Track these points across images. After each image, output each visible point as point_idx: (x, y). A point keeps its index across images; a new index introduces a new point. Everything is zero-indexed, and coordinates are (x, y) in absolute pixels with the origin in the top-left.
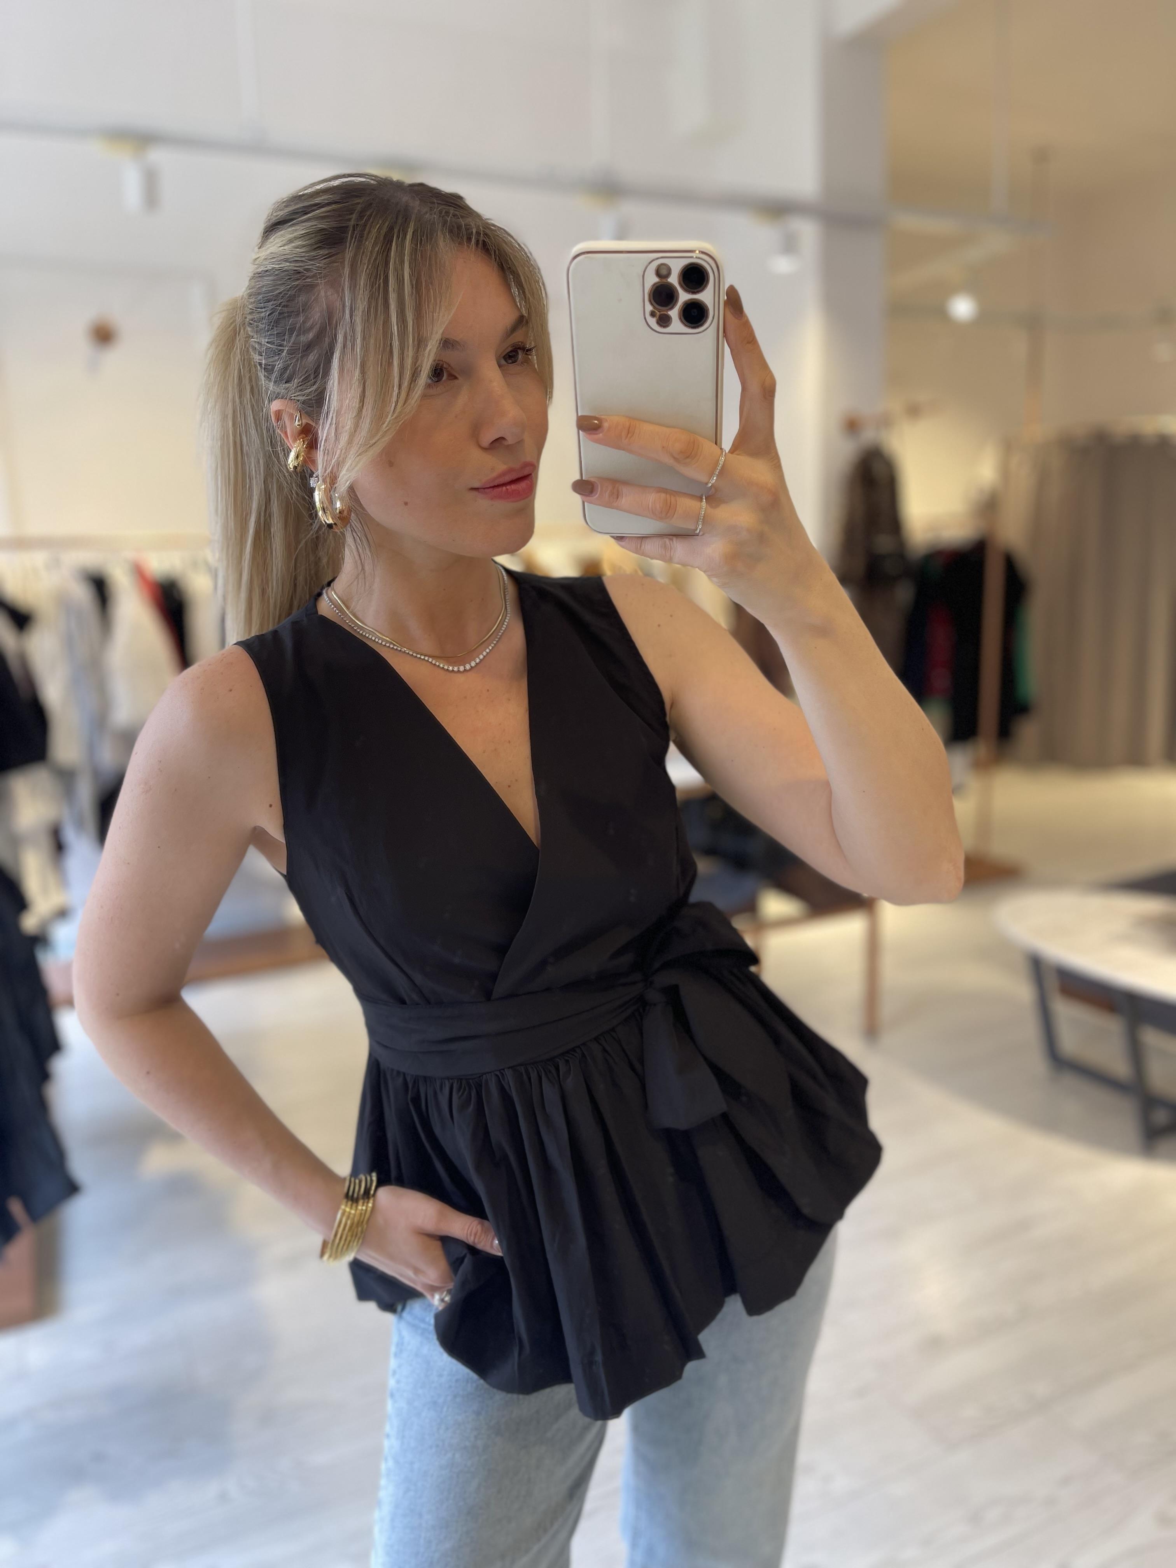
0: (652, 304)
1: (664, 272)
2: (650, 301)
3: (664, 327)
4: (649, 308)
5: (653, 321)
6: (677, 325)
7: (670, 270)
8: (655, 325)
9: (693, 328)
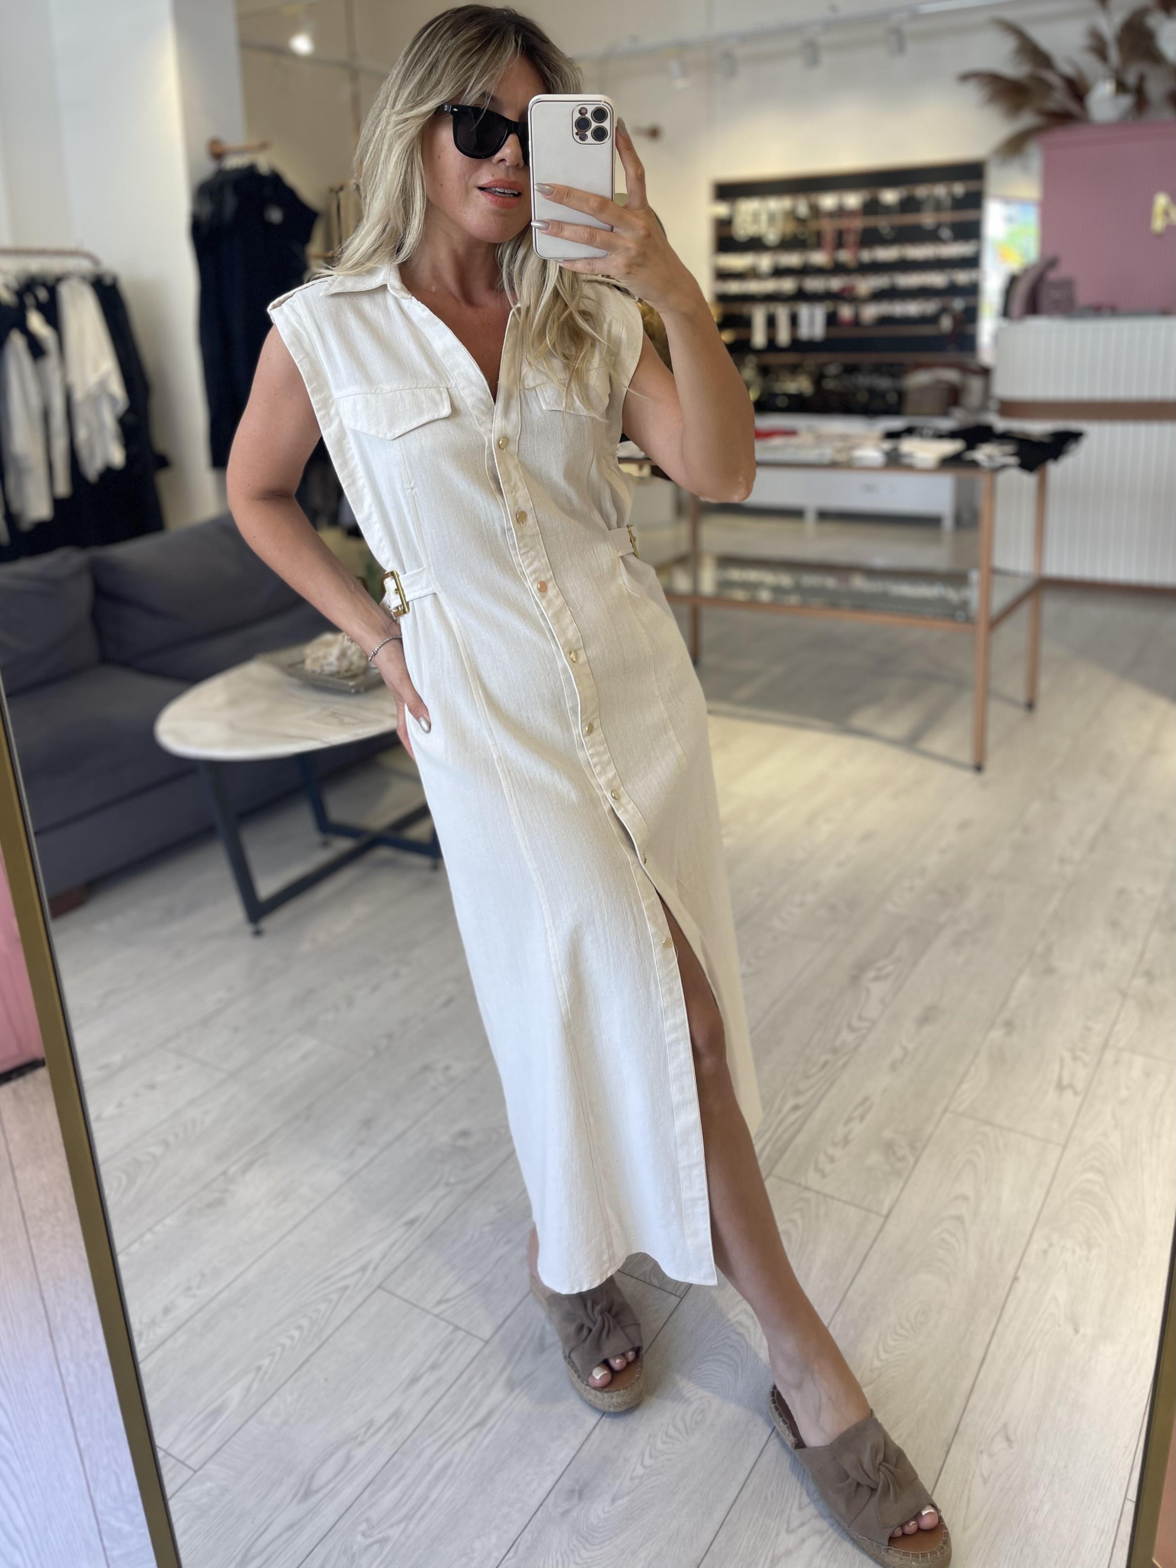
0: (577, 129)
1: (584, 112)
2: (575, 126)
3: (584, 140)
4: (575, 131)
5: (577, 138)
6: (590, 139)
7: (587, 111)
8: (579, 139)
9: (599, 141)
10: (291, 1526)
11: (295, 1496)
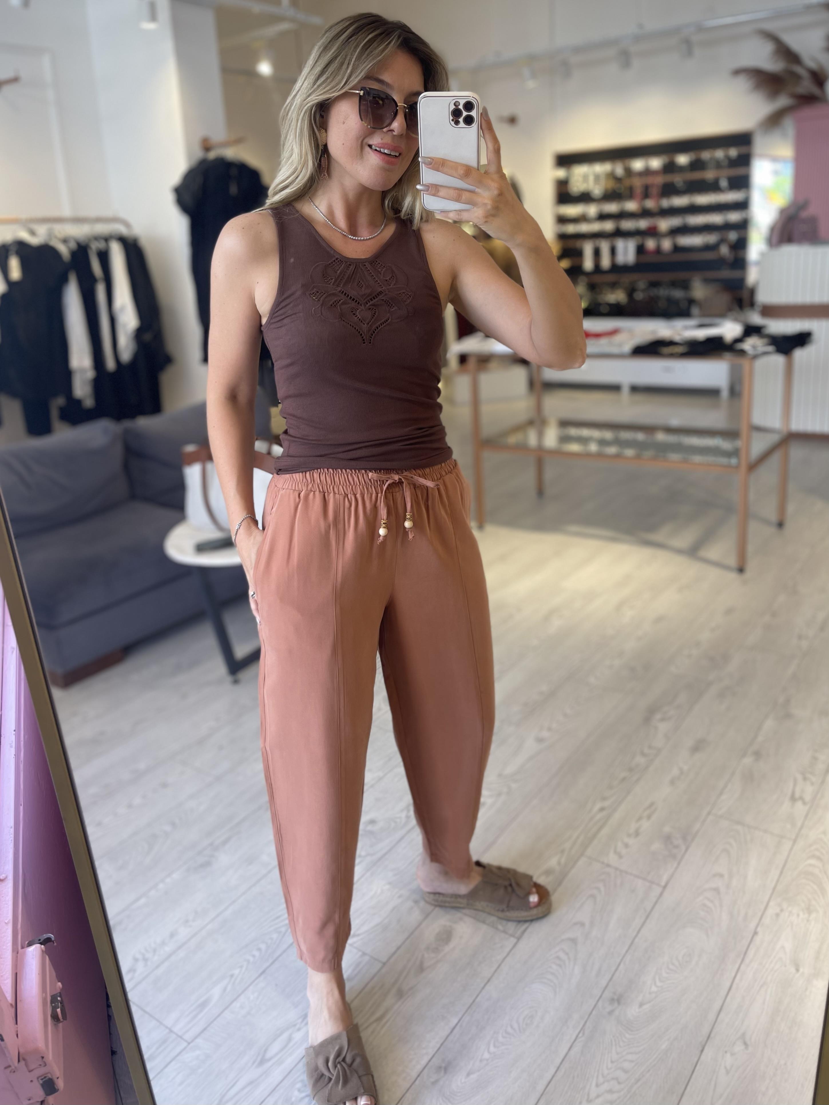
0: (452, 117)
1: (457, 104)
2: (452, 115)
3: (458, 125)
4: (451, 118)
5: (453, 123)
6: (462, 124)
7: (460, 103)
8: (454, 124)
9: (469, 125)
10: (251, 1083)
11: (254, 1062)
